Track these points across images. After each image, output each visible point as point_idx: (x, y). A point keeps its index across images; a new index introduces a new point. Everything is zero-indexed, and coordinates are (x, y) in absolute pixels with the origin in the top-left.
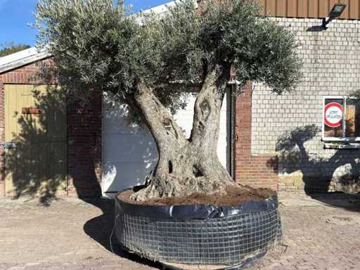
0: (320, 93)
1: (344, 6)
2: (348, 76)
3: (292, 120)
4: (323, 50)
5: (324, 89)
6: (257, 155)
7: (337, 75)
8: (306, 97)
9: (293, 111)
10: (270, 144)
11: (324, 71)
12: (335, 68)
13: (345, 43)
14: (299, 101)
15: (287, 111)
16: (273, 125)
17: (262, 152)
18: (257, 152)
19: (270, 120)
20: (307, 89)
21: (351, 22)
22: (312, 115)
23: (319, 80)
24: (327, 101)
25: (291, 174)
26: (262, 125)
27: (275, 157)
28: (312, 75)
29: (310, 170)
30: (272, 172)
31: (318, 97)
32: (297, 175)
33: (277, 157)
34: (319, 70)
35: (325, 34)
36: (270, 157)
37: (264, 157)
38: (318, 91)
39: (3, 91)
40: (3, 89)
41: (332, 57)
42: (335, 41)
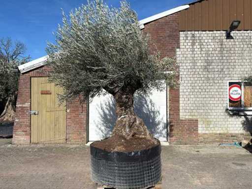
0: (226, 78)
1: (239, 22)
2: (244, 67)
3: (207, 96)
4: (227, 51)
5: (228, 76)
6: (184, 119)
7: (237, 67)
8: (216, 81)
9: (207, 90)
10: (192, 112)
11: (228, 64)
12: (235, 62)
13: (242, 46)
14: (211, 84)
15: (204, 90)
16: (194, 99)
17: (187, 117)
18: (184, 117)
19: (192, 96)
20: (217, 76)
21: (245, 32)
22: (221, 93)
23: (225, 70)
24: (231, 84)
25: (207, 132)
26: (186, 99)
27: (196, 120)
28: (219, 67)
29: (220, 129)
30: (194, 130)
31: (224, 81)
32: (211, 132)
33: (197, 120)
34: (224, 64)
35: (228, 40)
36: (193, 120)
37: (188, 120)
38: (224, 77)
39: (31, 82)
40: (31, 80)
41: (233, 55)
42: (235, 45)
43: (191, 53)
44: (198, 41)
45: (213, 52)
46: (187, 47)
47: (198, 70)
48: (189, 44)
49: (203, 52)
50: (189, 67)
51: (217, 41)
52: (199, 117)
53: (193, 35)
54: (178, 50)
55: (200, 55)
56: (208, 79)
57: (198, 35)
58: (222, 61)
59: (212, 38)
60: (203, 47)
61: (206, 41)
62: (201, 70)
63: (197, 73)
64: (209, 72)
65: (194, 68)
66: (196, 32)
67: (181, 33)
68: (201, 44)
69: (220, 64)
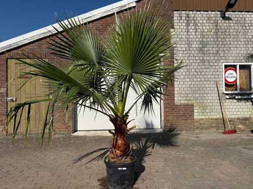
0: (221, 61)
2: (239, 49)
3: (203, 79)
4: (222, 32)
5: (223, 58)
6: (179, 104)
7: (232, 49)
8: (212, 64)
9: (203, 73)
10: (188, 97)
11: (223, 46)
12: (230, 44)
13: (237, 28)
14: (207, 67)
15: (199, 73)
17: (182, 102)
18: (179, 102)
19: (188, 80)
20: (212, 58)
21: (240, 13)
22: (216, 76)
23: (220, 52)
24: (226, 66)
25: (203, 117)
26: (182, 83)
27: (191, 105)
28: (215, 49)
29: (216, 114)
30: (190, 116)
31: (220, 64)
32: (207, 117)
33: (193, 105)
34: (220, 46)
35: (223, 21)
36: (188, 105)
37: (184, 105)
38: (220, 60)
39: (7, 64)
40: (7, 62)
41: (228, 37)
42: (230, 26)
43: (185, 33)
44: (193, 22)
45: (208, 33)
46: (182, 27)
47: (193, 52)
48: (184, 24)
49: (198, 34)
50: (184, 49)
51: (212, 22)
52: (194, 101)
53: (187, 15)
54: (172, 30)
55: (195, 37)
56: (203, 61)
57: (193, 16)
58: (217, 43)
59: (207, 19)
60: (198, 27)
61: (201, 22)
62: (196, 52)
63: (192, 55)
64: (204, 54)
65: (189, 50)
66: (191, 12)
67: (175, 12)
68: (195, 25)
69: (215, 46)
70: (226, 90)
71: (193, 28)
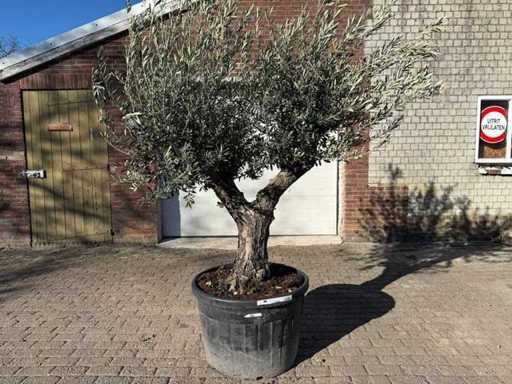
0: (475, 91)
3: (431, 133)
4: (481, 25)
5: (480, 85)
6: (377, 185)
7: (502, 64)
8: (453, 99)
9: (431, 119)
11: (481, 57)
12: (498, 53)
14: (441, 105)
15: (424, 120)
17: (383, 181)
18: (378, 181)
20: (455, 85)
22: (462, 126)
23: (473, 71)
24: (485, 104)
27: (403, 188)
28: (461, 64)
31: (471, 98)
33: (406, 188)
34: (474, 57)
36: (397, 188)
37: (387, 188)
38: (471, 89)
39: (22, 101)
40: (21, 97)
41: (494, 35)
42: (499, 11)
43: (397, 30)
44: (415, 2)
45: (450, 29)
52: (410, 180)
58: (469, 50)
60: (425, 15)
61: (433, 1)
68: (421, 9)
69: (464, 57)
70: (481, 155)
71: (416, 15)
